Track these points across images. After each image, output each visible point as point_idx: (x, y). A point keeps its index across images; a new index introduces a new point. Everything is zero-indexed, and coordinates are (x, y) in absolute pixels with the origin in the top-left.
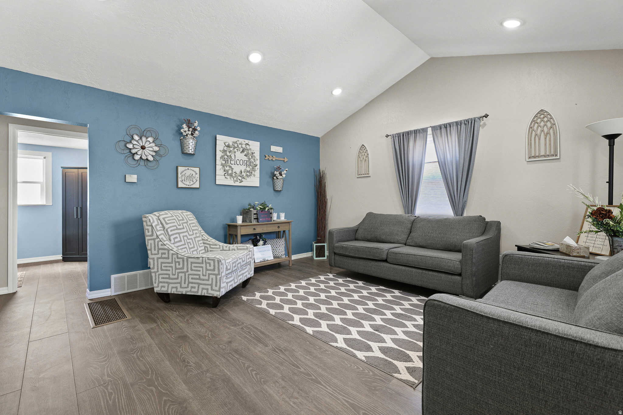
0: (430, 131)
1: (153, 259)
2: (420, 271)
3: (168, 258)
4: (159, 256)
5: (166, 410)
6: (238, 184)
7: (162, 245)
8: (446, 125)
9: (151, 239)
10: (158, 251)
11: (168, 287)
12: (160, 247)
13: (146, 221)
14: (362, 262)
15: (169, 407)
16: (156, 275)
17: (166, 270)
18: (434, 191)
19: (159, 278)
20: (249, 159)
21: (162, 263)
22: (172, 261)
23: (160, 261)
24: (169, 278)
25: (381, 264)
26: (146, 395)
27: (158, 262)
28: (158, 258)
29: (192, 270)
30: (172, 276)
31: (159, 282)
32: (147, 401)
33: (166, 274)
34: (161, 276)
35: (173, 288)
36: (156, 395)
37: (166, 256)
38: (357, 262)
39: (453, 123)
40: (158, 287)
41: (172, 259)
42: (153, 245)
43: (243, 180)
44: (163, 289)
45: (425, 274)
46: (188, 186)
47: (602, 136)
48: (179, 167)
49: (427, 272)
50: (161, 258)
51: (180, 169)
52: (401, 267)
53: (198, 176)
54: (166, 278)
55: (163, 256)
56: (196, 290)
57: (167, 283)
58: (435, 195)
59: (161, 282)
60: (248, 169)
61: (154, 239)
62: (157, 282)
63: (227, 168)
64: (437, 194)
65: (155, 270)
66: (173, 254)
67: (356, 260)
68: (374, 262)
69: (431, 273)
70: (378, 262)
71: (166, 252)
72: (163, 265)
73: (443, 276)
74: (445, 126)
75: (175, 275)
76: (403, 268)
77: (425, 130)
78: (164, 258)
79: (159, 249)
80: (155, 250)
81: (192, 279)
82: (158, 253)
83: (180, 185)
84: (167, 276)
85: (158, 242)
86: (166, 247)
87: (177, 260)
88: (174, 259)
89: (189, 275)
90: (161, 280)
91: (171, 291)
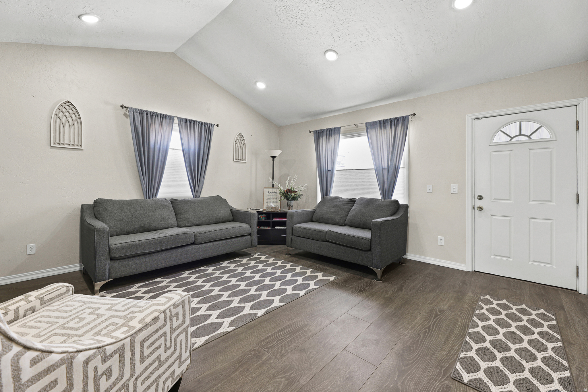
0: (176, 121)
2: (225, 241)
5: (412, 361)
8: (191, 121)
14: (163, 255)
15: (409, 360)
18: (174, 176)
25: (189, 249)
26: (410, 384)
32: (414, 379)
36: (404, 377)
38: (156, 257)
39: (196, 121)
45: (229, 242)
47: (271, 157)
49: (230, 240)
52: (209, 244)
58: (174, 180)
64: (176, 178)
67: (153, 256)
68: (180, 249)
69: (233, 240)
70: (184, 248)
73: (240, 239)
74: (189, 121)
76: (211, 244)
77: (171, 118)
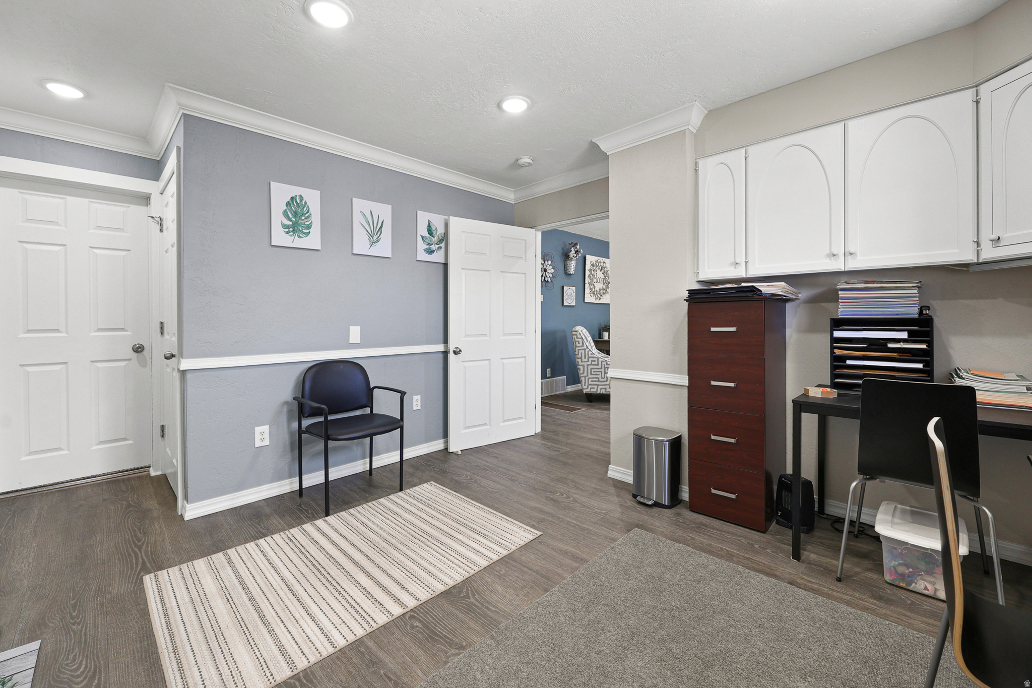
1: (583, 366)
3: (598, 365)
4: (590, 363)
6: (598, 301)
7: (591, 354)
9: (582, 350)
10: (588, 359)
11: (597, 388)
12: (590, 355)
13: (576, 335)
16: (585, 379)
17: (596, 375)
19: (588, 381)
20: (605, 277)
21: (591, 369)
22: (602, 367)
23: (590, 367)
24: (599, 381)
27: (587, 368)
28: (588, 365)
29: (591, 374)
30: (600, 379)
31: (589, 385)
33: (596, 378)
34: (590, 380)
35: (601, 389)
37: (596, 363)
40: (587, 388)
41: (602, 365)
42: (583, 354)
43: (601, 297)
44: (592, 390)
46: (569, 304)
48: (565, 287)
50: (591, 365)
51: (565, 288)
53: (575, 294)
54: (595, 381)
55: (593, 363)
56: (595, 390)
57: (596, 385)
59: (591, 385)
60: (604, 287)
61: (585, 350)
62: (587, 384)
63: (592, 287)
65: (585, 374)
66: (602, 361)
71: (596, 359)
72: (593, 370)
75: (604, 378)
78: (594, 365)
79: (589, 357)
80: (585, 358)
81: (592, 381)
82: (588, 361)
83: (565, 304)
84: (597, 379)
85: (588, 352)
86: (595, 356)
87: (606, 366)
88: (603, 366)
89: (588, 379)
90: (590, 383)
91: (600, 392)
